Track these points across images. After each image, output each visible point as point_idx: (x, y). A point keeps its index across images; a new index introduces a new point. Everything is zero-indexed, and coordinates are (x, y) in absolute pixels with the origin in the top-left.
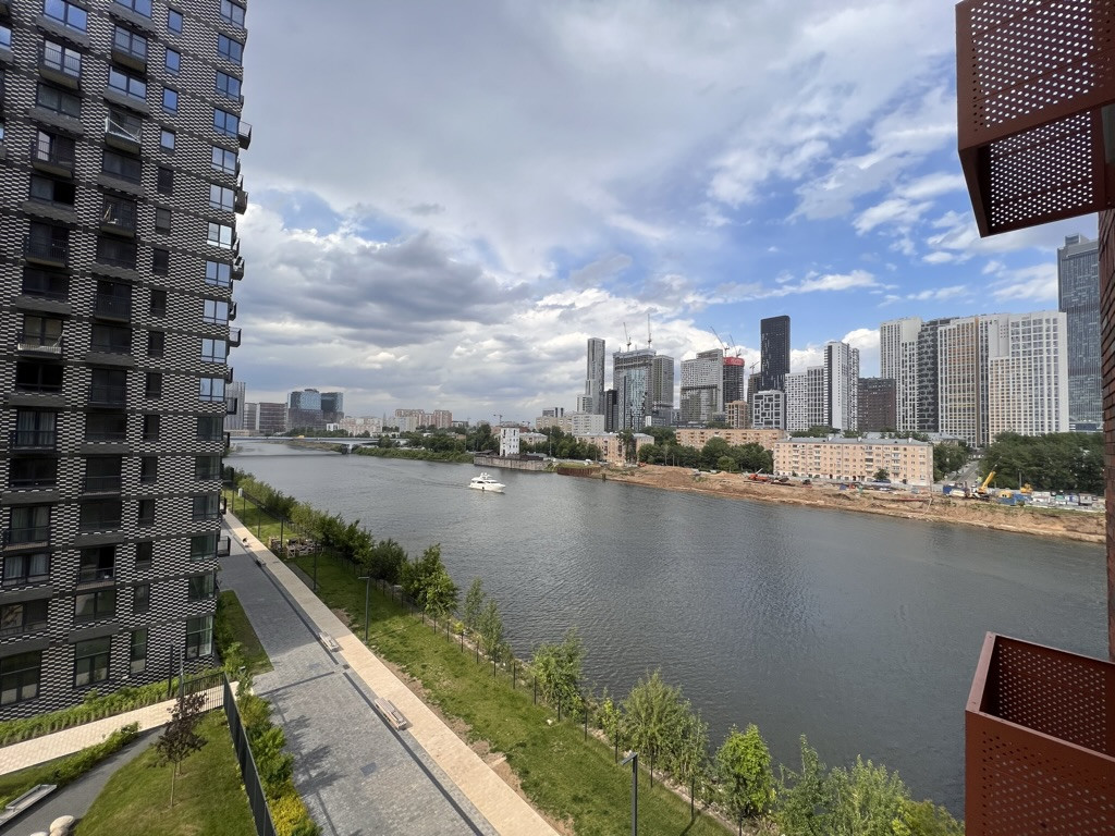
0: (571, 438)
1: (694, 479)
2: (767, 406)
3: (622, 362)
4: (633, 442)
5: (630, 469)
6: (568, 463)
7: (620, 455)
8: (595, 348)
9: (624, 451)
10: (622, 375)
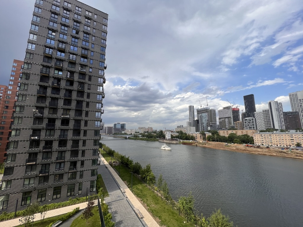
0: (186, 134)
1: (226, 146)
2: (249, 122)
3: (199, 112)
4: (205, 135)
5: (204, 143)
6: (186, 141)
7: (201, 139)
8: (191, 108)
9: (202, 137)
10: (200, 115)
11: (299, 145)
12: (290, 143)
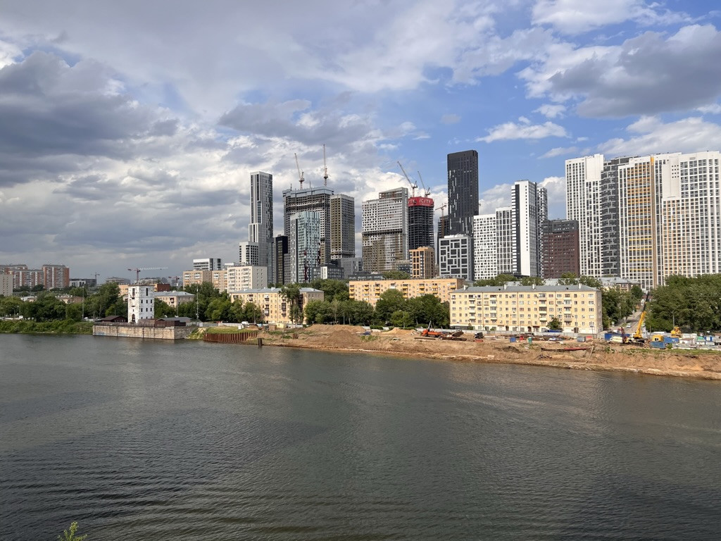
2: (454, 252)
3: (293, 203)
11: (555, 325)
12: (536, 320)
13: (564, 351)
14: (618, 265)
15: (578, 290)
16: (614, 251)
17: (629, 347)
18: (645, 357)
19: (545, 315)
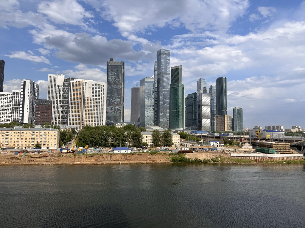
11: (38, 146)
12: (29, 144)
13: (41, 157)
14: (67, 121)
15: (50, 130)
16: (66, 115)
17: (69, 154)
18: (75, 158)
19: (34, 141)
